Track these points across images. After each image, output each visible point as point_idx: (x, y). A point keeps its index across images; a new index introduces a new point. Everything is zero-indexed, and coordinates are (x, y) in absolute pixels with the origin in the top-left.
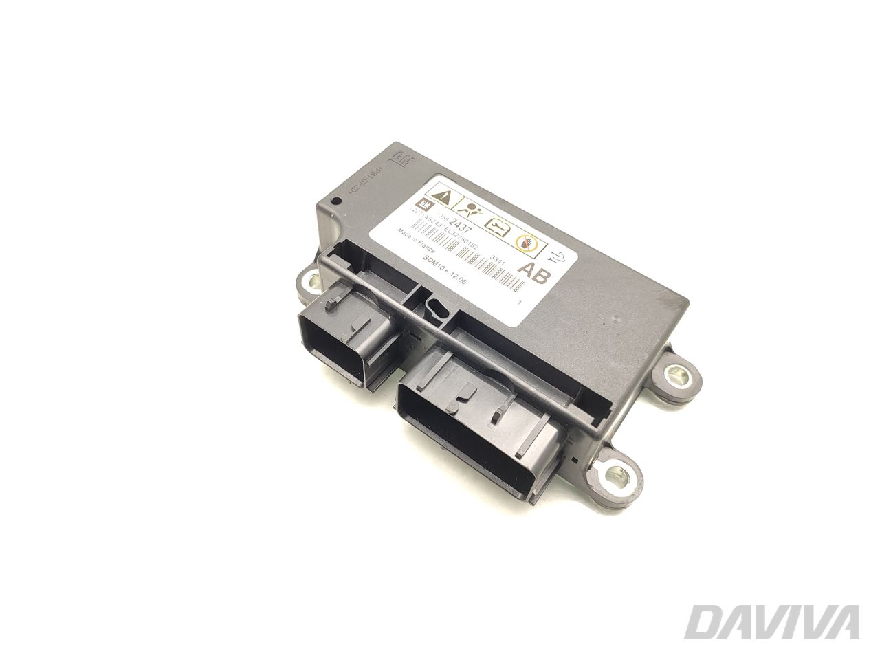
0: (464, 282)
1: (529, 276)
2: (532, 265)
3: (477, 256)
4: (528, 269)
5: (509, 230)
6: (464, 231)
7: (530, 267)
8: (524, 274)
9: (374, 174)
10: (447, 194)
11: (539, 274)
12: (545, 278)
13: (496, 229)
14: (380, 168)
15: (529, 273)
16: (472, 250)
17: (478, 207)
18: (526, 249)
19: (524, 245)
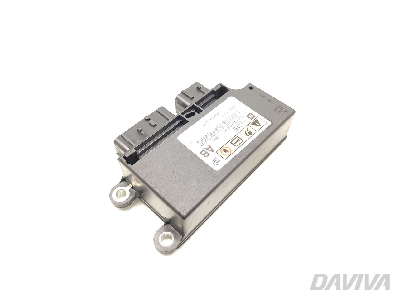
0: (204, 125)
1: (205, 148)
2: (213, 151)
3: (219, 131)
4: (210, 149)
5: (235, 146)
6: (235, 129)
7: (211, 150)
8: (207, 147)
9: (270, 101)
10: (259, 125)
11: (206, 152)
12: (204, 155)
13: (236, 140)
14: (274, 103)
15: (208, 149)
16: (222, 130)
17: (250, 136)
18: (222, 150)
19: (225, 150)
